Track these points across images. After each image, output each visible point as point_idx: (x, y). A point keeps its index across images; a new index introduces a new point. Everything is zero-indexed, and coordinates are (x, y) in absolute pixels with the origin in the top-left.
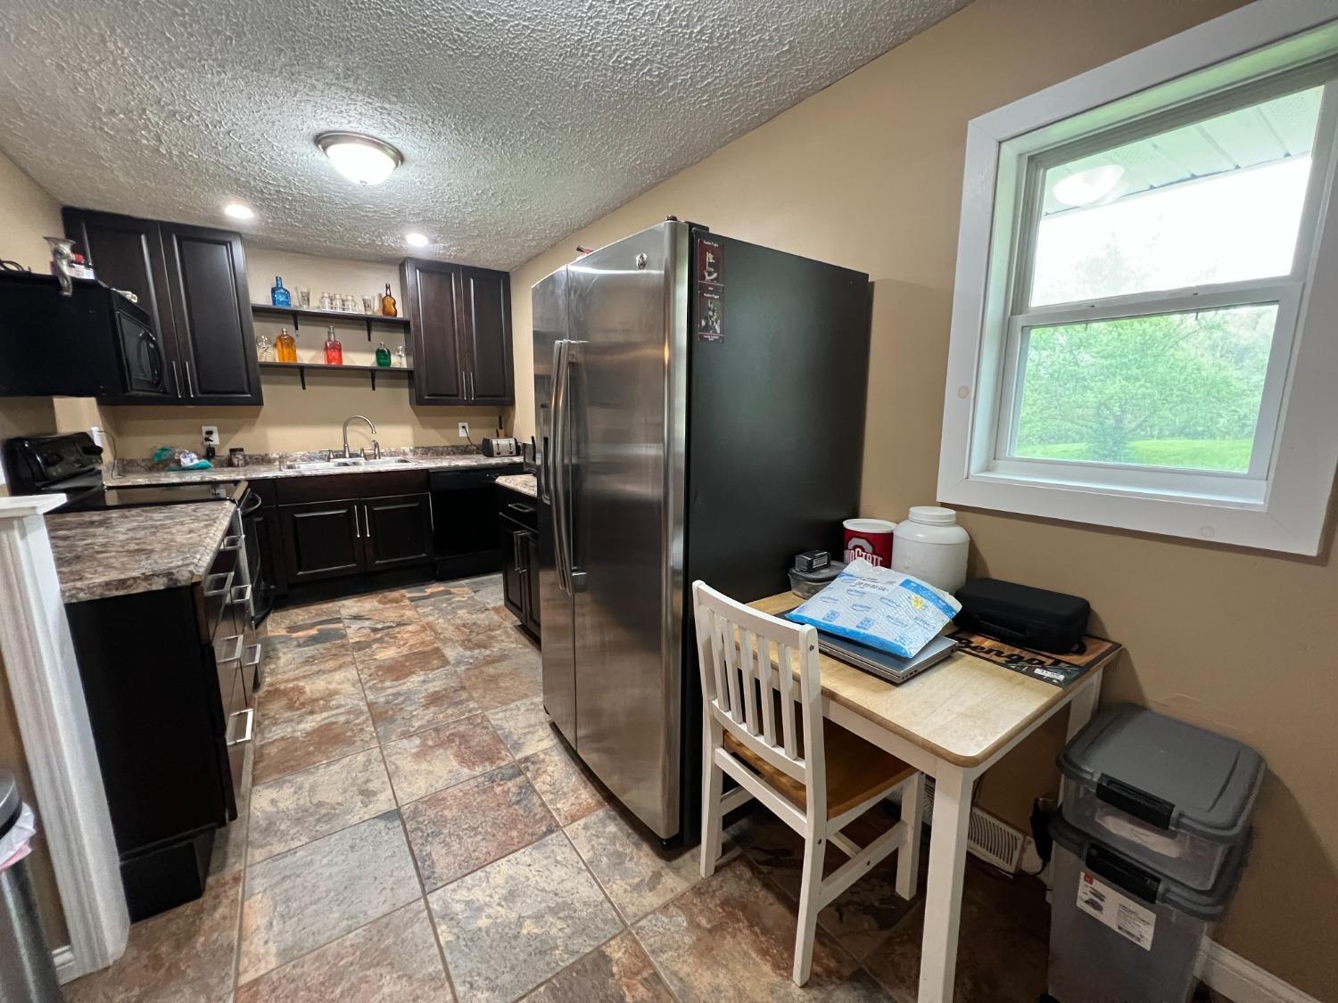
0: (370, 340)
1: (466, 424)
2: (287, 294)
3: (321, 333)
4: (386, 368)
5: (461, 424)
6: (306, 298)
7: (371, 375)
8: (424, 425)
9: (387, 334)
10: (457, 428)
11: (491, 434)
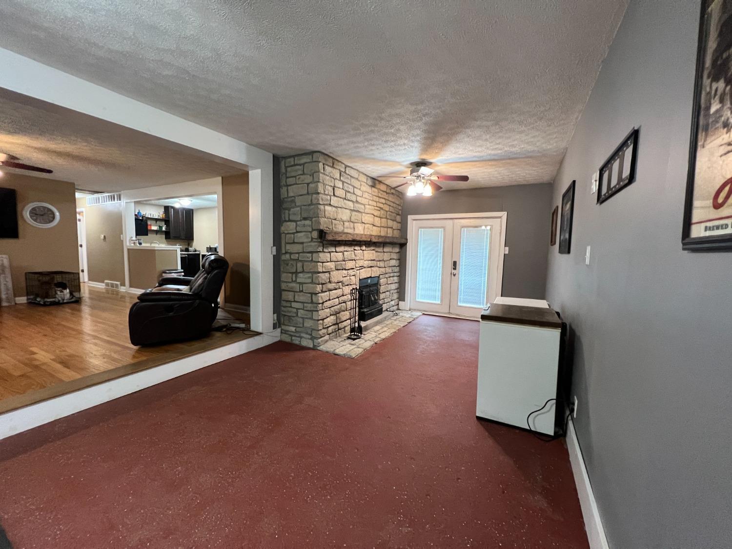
0: (156, 223)
1: (179, 244)
3: (151, 222)
4: (161, 230)
6: (146, 214)
8: (169, 244)
9: (161, 222)
11: (187, 247)
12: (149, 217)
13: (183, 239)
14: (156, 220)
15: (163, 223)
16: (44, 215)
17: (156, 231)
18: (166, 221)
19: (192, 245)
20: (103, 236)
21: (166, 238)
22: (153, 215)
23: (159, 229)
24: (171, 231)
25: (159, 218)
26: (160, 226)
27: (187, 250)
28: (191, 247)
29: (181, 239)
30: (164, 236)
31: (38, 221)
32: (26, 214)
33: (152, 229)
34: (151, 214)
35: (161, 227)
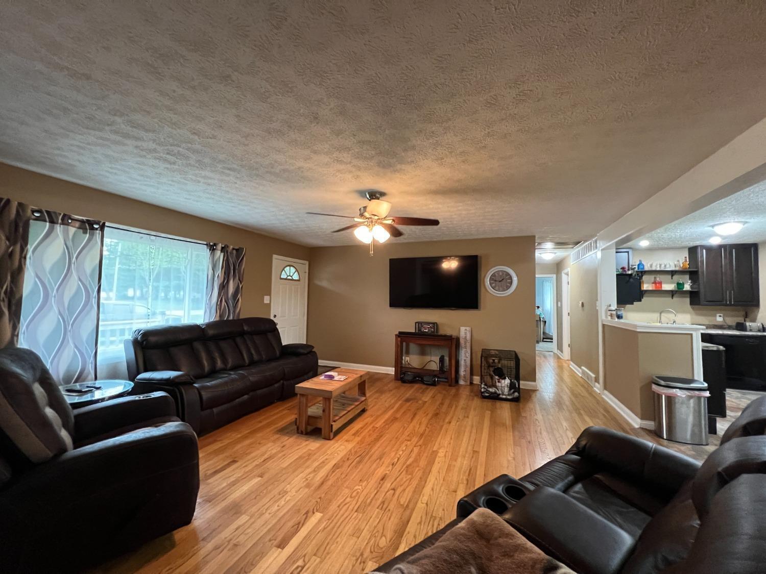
0: (672, 279)
1: (721, 315)
2: (643, 265)
3: (651, 278)
4: (681, 290)
5: (718, 315)
6: (651, 266)
7: (672, 293)
8: (697, 314)
9: (682, 276)
10: (715, 316)
11: (741, 320)
12: (658, 269)
13: (731, 305)
14: (673, 273)
15: (687, 277)
16: (502, 281)
17: (672, 291)
18: (693, 274)
19: (756, 316)
20: (581, 302)
21: (692, 303)
22: (665, 266)
23: (676, 289)
24: (702, 291)
25: (677, 269)
26: (678, 284)
27: (741, 327)
28: (754, 320)
29: (726, 305)
30: (688, 300)
31: (497, 288)
32: (486, 281)
33: (663, 289)
34: (660, 265)
35: (681, 286)
